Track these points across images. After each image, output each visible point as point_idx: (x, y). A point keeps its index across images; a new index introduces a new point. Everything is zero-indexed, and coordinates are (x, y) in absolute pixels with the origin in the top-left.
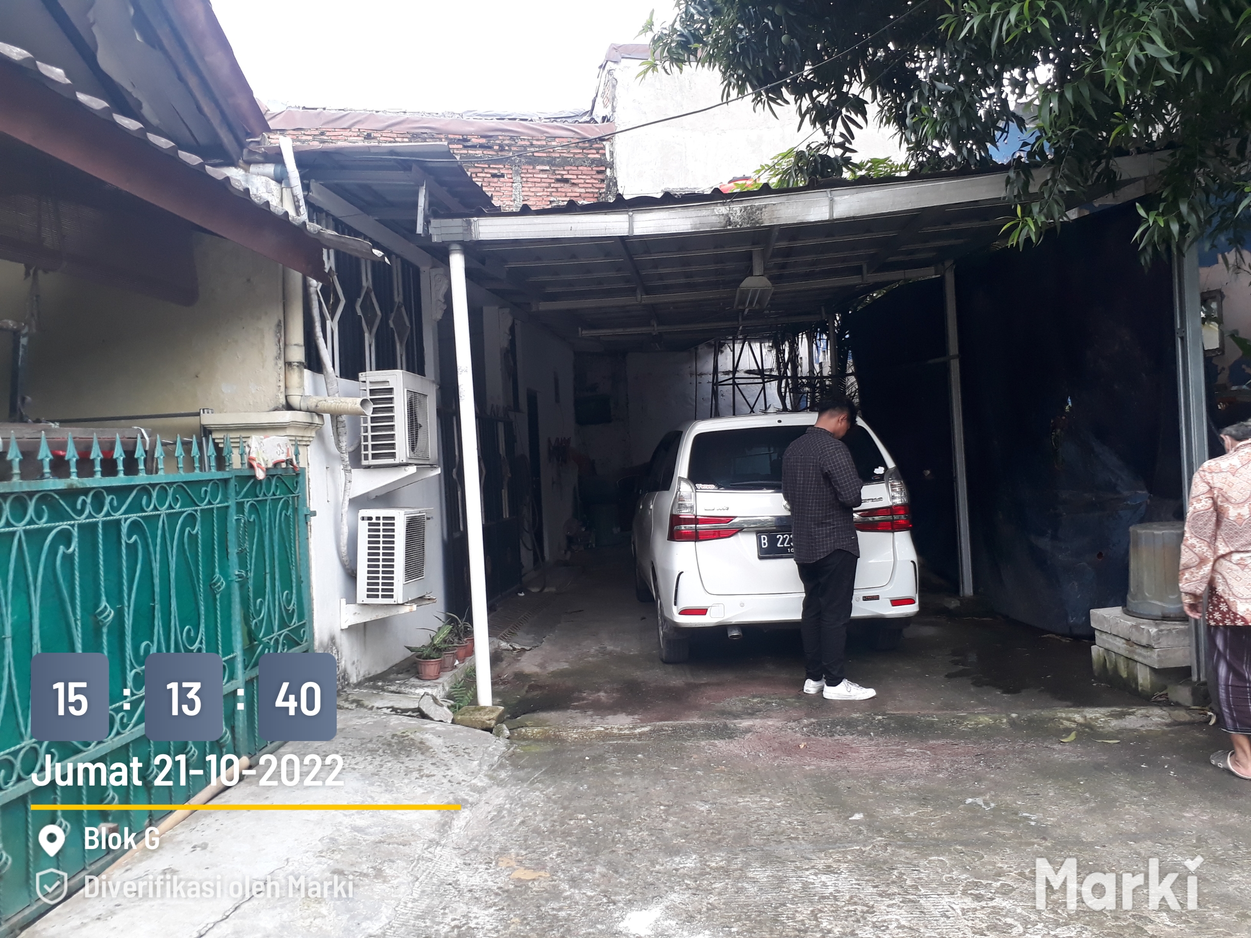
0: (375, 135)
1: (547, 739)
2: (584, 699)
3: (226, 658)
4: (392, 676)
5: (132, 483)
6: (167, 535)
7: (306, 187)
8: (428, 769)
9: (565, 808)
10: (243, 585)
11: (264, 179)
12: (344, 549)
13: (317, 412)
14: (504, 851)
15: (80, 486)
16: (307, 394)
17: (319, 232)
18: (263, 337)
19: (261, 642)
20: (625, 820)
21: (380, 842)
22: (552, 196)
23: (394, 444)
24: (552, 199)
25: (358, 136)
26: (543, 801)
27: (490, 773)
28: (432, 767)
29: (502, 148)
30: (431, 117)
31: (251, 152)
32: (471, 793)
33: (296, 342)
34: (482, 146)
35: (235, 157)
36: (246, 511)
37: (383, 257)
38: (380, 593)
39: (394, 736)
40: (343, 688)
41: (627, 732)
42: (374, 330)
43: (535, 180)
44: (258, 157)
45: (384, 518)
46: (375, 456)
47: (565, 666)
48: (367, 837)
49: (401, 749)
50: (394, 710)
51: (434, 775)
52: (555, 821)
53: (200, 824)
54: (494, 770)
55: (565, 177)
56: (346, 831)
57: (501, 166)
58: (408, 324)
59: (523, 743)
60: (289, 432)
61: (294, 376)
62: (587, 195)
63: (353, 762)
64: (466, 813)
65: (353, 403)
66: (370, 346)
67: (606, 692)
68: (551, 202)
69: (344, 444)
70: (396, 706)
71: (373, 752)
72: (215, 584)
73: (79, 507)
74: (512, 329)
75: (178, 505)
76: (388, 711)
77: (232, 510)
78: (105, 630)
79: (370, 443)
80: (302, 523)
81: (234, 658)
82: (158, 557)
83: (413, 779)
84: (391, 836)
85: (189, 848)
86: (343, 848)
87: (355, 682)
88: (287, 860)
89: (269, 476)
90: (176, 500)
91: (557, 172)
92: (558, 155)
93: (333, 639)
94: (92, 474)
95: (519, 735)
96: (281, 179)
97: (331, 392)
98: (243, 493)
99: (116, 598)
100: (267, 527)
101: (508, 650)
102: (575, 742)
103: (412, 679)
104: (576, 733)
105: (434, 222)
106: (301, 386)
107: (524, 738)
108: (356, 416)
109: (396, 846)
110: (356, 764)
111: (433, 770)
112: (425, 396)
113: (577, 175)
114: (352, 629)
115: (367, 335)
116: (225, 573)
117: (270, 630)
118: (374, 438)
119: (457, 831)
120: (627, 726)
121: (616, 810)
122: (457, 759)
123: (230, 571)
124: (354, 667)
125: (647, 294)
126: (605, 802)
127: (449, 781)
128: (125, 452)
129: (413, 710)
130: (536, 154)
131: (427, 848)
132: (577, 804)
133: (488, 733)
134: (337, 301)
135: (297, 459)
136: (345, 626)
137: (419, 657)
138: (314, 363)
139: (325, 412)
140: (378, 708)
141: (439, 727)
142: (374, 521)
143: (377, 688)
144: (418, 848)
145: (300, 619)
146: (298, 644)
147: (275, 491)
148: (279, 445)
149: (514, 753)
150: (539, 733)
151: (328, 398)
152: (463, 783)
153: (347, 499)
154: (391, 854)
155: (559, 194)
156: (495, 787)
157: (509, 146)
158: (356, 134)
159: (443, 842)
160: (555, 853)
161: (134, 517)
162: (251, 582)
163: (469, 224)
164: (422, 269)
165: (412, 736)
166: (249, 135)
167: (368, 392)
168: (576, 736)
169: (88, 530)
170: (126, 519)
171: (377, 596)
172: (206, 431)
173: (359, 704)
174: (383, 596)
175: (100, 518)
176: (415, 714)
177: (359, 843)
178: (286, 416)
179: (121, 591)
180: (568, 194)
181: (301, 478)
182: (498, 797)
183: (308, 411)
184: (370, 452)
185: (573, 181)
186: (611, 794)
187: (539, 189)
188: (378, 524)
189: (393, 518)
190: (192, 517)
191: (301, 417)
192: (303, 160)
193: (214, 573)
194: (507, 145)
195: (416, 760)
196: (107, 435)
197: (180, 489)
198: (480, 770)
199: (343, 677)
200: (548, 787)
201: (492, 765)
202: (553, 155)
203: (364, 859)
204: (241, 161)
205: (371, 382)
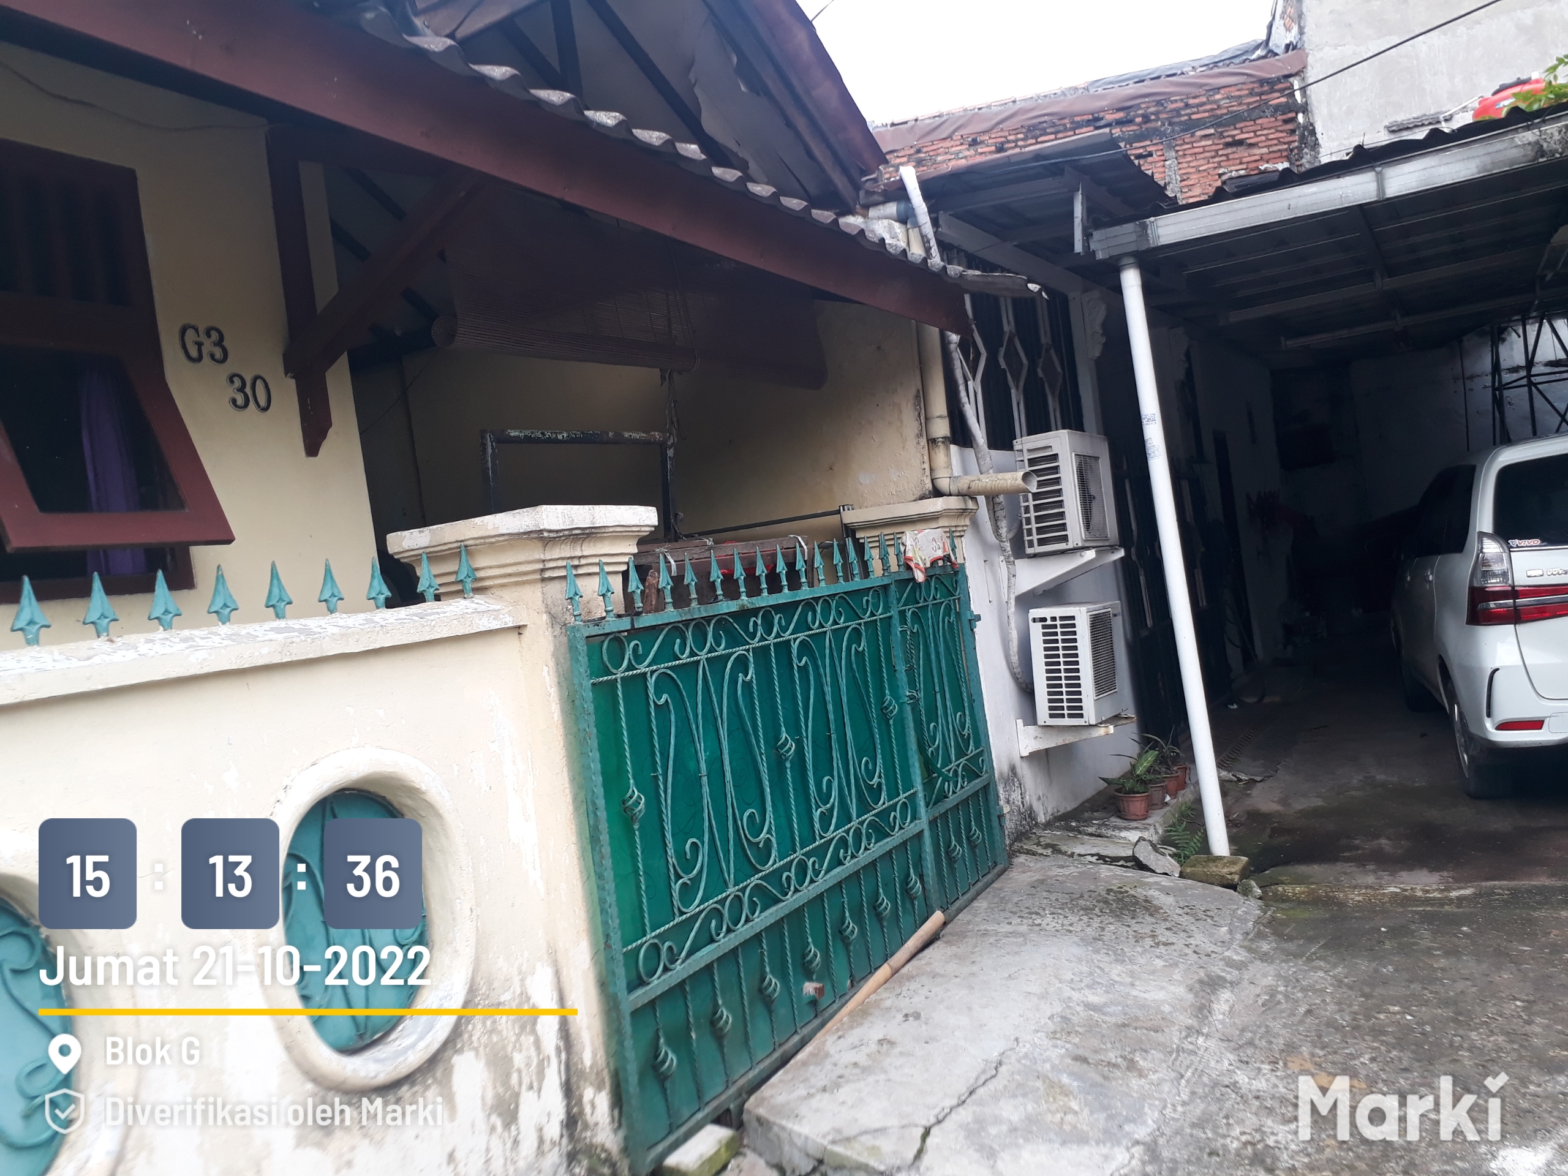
0: (982, 138)
1: (1315, 901)
2: (1357, 848)
3: (907, 794)
4: (1086, 815)
5: (797, 599)
6: (835, 654)
7: (935, 223)
8: (1164, 936)
9: (1367, 996)
10: (915, 708)
11: (886, 222)
12: (1015, 659)
13: (969, 495)
14: (1290, 1048)
15: (750, 606)
16: (956, 474)
17: (961, 276)
18: (901, 412)
19: (940, 774)
20: (1462, 1019)
21: (1124, 1025)
22: (1221, 167)
23: (1065, 524)
24: (1221, 171)
25: (962, 144)
26: (1332, 985)
27: (1246, 943)
28: (1168, 933)
29: (1146, 119)
30: (1047, 100)
31: (869, 193)
32: (1228, 969)
33: (938, 414)
34: (1120, 123)
35: (851, 203)
36: (909, 620)
37: (1040, 291)
38: (1066, 712)
39: (1109, 891)
40: (1031, 828)
41: (1437, 895)
42: (1022, 384)
43: (1196, 150)
44: (876, 198)
45: (1062, 618)
46: (1042, 542)
47: (1319, 802)
48: (1107, 1019)
49: (1122, 909)
50: (1101, 857)
51: (1173, 944)
52: (1355, 1013)
53: (905, 989)
54: (1251, 940)
55: (1237, 138)
56: (1078, 1009)
57: (1148, 143)
58: (1059, 370)
59: (1283, 906)
60: (943, 522)
61: (940, 455)
62: (1272, 156)
63: (1066, 922)
64: (1225, 995)
65: (1013, 479)
66: (1018, 404)
67: (1388, 838)
68: (1220, 175)
69: (1004, 531)
70: (1104, 852)
71: (1087, 910)
72: (886, 708)
73: (751, 629)
74: (1188, 355)
75: (842, 620)
76: (1094, 859)
77: (896, 620)
78: (788, 765)
79: (1034, 526)
80: (967, 630)
81: (915, 794)
82: (829, 679)
83: (1147, 947)
84: (1137, 1019)
85: (900, 1017)
86: (1080, 1030)
87: (1044, 821)
88: (1017, 1039)
89: (929, 578)
90: (839, 614)
91: (1226, 134)
92: (1225, 111)
93: (1013, 769)
94: (759, 592)
95: (1275, 894)
96: (906, 218)
97: (984, 469)
98: (903, 600)
99: (795, 730)
100: (931, 637)
101: (1231, 781)
102: (1358, 906)
103: (1113, 819)
104: (1359, 895)
105: (1097, 235)
106: (949, 465)
107: (1282, 899)
108: (1013, 495)
109: (1145, 1031)
110: (1071, 925)
111: (1169, 936)
112: (1097, 458)
113: (1255, 132)
114: (1035, 757)
115: (1013, 391)
116: (895, 695)
117: (947, 761)
118: (1038, 519)
119: (1221, 1017)
120: (1435, 887)
121: (1445, 1003)
122: (1198, 924)
123: (901, 691)
124: (1041, 802)
125: (1390, 277)
126: (1426, 992)
127: (1195, 952)
128: (786, 564)
129: (1126, 859)
130: (1194, 117)
131: (1186, 1037)
132: (1384, 992)
133: (1232, 891)
134: (978, 355)
135: (955, 554)
136: (1025, 753)
137: (1119, 791)
138: (961, 436)
139: (980, 494)
140: (1080, 855)
141: (1164, 881)
142: (1049, 622)
143: (1072, 829)
144: (1174, 1037)
145: (977, 747)
146: (978, 776)
147: (935, 595)
148: (934, 540)
149: (1273, 919)
150: (1303, 893)
151: (981, 476)
152: (1213, 955)
153: (1013, 597)
154: (1141, 1041)
155: (1231, 163)
156: (1258, 962)
157: (1156, 114)
158: (958, 143)
159: (1205, 1031)
160: (1367, 1056)
161: (802, 636)
162: (922, 703)
163: (1144, 227)
164: (1071, 296)
165: (1132, 892)
166: (864, 173)
167: (1026, 462)
168: (1360, 898)
169: (762, 653)
170: (795, 639)
171: (1063, 716)
172: (850, 530)
173: (1056, 850)
174: (1070, 716)
175: (771, 640)
176: (1129, 864)
177: (1098, 1025)
178: (936, 505)
179: (798, 720)
180: (1245, 160)
181: (960, 576)
182: (1265, 976)
183: (959, 494)
184: (1035, 537)
185: (1249, 141)
186: (1434, 980)
187: (1202, 162)
188: (1055, 626)
189: (1073, 618)
190: (856, 631)
191: (953, 503)
192: (927, 187)
193: (884, 695)
194: (1152, 114)
195: (1145, 924)
196: (768, 548)
197: (841, 600)
198: (1232, 939)
199: (1030, 816)
200: (1335, 966)
201: (1247, 934)
202: (1219, 112)
203: (1109, 1045)
204: (858, 206)
205: (1029, 451)
